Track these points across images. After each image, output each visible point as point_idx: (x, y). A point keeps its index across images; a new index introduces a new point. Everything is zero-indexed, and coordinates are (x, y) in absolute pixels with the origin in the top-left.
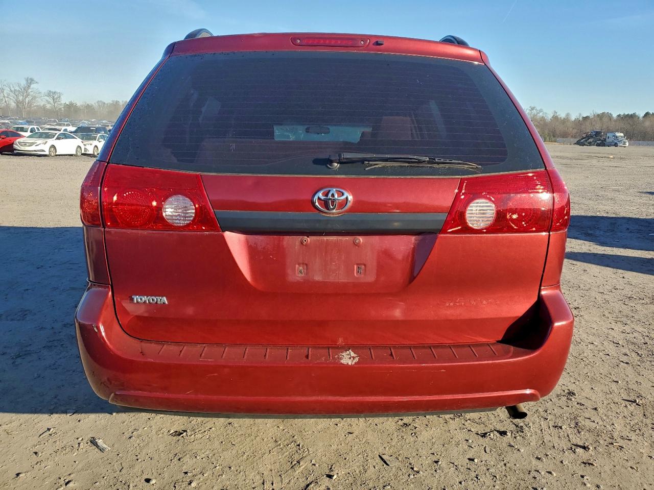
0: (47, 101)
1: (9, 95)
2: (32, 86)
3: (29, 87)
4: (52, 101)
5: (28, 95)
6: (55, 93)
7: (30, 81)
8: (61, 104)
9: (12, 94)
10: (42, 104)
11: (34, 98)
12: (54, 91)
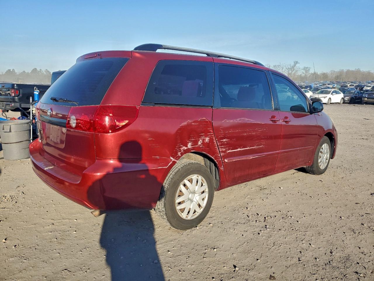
0: (303, 72)
1: (285, 70)
2: (297, 65)
3: (295, 65)
4: (305, 72)
5: (294, 70)
6: (307, 68)
7: (296, 63)
8: (309, 73)
9: (286, 70)
10: (300, 74)
11: (297, 71)
12: (307, 67)
